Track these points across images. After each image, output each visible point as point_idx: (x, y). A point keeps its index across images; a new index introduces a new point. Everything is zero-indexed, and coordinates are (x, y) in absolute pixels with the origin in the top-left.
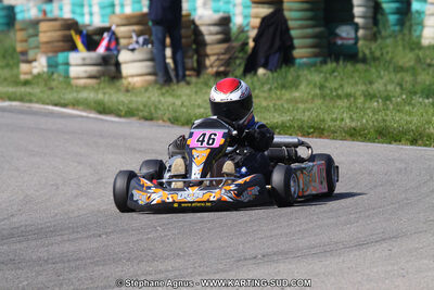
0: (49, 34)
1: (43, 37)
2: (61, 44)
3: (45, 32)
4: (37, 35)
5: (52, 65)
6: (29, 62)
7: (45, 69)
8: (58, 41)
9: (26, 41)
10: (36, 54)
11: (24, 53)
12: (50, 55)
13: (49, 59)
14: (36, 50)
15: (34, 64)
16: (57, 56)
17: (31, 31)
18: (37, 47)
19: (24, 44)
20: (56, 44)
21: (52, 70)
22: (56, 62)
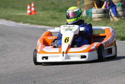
0: (87, 2)
1: (86, 3)
2: (92, 6)
3: (86, 1)
4: (83, 3)
5: (87, 14)
7: (85, 15)
8: (91, 5)
10: (83, 9)
12: (88, 10)
13: (87, 11)
15: (83, 13)
16: (89, 10)
17: (82, 1)
18: (84, 7)
19: (80, 6)
20: (90, 6)
22: (89, 12)
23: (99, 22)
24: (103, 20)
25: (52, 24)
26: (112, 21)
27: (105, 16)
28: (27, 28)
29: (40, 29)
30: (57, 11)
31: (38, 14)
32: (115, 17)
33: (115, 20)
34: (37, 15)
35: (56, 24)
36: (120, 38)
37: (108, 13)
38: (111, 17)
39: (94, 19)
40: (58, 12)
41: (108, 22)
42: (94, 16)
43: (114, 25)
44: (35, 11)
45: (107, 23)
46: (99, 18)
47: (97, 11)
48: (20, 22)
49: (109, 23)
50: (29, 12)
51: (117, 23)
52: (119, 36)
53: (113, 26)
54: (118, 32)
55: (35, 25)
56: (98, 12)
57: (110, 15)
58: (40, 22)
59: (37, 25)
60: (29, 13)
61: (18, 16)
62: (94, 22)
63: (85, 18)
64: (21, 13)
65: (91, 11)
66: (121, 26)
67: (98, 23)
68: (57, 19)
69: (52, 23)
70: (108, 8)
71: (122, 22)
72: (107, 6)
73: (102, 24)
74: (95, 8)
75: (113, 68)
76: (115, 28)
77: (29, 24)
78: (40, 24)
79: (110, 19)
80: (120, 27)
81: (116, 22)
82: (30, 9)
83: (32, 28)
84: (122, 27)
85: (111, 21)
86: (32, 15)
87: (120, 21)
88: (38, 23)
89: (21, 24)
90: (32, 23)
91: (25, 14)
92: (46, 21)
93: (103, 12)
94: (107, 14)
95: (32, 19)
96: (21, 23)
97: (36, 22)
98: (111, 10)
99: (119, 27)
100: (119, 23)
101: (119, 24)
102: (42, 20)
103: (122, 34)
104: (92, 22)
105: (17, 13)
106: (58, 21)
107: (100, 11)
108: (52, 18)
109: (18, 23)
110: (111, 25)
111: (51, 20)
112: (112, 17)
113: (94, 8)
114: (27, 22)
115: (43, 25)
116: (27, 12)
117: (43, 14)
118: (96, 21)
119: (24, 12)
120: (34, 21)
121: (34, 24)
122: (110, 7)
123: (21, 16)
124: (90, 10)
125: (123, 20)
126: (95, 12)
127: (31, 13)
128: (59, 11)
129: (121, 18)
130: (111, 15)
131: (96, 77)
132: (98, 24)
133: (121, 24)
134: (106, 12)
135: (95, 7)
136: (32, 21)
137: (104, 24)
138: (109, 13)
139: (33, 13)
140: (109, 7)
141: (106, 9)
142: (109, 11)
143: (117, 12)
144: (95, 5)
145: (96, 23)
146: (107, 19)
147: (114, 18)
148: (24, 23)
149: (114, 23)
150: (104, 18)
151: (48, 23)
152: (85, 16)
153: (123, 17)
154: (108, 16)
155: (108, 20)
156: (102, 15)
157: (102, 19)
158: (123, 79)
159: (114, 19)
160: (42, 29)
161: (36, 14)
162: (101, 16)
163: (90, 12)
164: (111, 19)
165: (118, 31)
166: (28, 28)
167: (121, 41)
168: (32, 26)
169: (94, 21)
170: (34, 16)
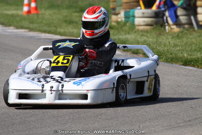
2: (135, 4)
5: (127, 17)
6: (117, 14)
7: (123, 19)
8: (133, 2)
9: (115, 2)
10: (120, 10)
11: (114, 9)
12: (128, 10)
13: (126, 13)
14: (121, 7)
15: (119, 16)
16: (129, 12)
18: (121, 6)
19: (115, 3)
20: (132, 4)
21: (127, 19)
22: (129, 15)
23: (147, 32)
24: (154, 29)
25: (65, 32)
26: (169, 32)
27: (156, 23)
28: (22, 37)
29: (44, 39)
30: (75, 10)
31: (42, 14)
32: (173, 25)
33: (173, 30)
34: (40, 16)
35: (72, 33)
36: (182, 61)
37: (163, 18)
38: (166, 24)
39: (137, 27)
40: (76, 12)
41: (162, 33)
42: (138, 21)
43: (173, 38)
44: (36, 8)
45: (160, 34)
46: (147, 25)
47: (143, 13)
48: (10, 25)
49: (164, 35)
50: (26, 9)
51: (178, 36)
52: (181, 58)
53: (170, 40)
54: (179, 50)
55: (36, 33)
56: (146, 15)
57: (165, 21)
58: (46, 28)
59: (38, 33)
60: (25, 12)
61: (8, 15)
62: (138, 32)
63: (122, 24)
64: (11, 11)
65: (134, 13)
66: (185, 40)
67: (145, 34)
68: (74, 24)
69: (66, 30)
70: (163, 9)
71: (187, 33)
72: (161, 6)
73: (152, 36)
74: (141, 9)
75: (169, 112)
76: (174, 44)
77: (27, 30)
78: (45, 32)
79: (165, 28)
80: (183, 42)
81: (175, 33)
82: (29, 5)
83: (31, 37)
84: (185, 42)
85: (167, 31)
86: (30, 15)
87: (182, 32)
88: (41, 28)
89: (11, 30)
90: (31, 30)
91: (20, 13)
92: (55, 26)
93: (153, 15)
94: (161, 19)
95: (32, 22)
96: (12, 28)
97: (38, 28)
98: (167, 14)
99: (179, 42)
100: (180, 35)
101: (181, 37)
102: (49, 25)
103: (185, 55)
104: (134, 31)
105: (6, 10)
106: (75, 28)
107: (148, 13)
108: (65, 21)
109: (7, 28)
110: (168, 38)
111: (65, 24)
112: (169, 25)
113: (139, 8)
114: (22, 28)
115: (49, 32)
116: (22, 9)
117: (50, 15)
118: (142, 31)
119: (17, 10)
120: (36, 25)
121: (35, 31)
122: (166, 7)
123: (12, 16)
124: (132, 11)
125: (187, 30)
126: (141, 15)
127: (29, 12)
128: (78, 10)
129: (184, 28)
130: (167, 22)
131: (141, 127)
132: (144, 36)
133: (183, 38)
134: (158, 15)
135: (140, 6)
136: (31, 26)
137: (155, 35)
138: (165, 18)
139: (33, 12)
140: (164, 7)
141: (159, 10)
142: (164, 15)
143: (177, 17)
144: (141, 3)
145: (141, 34)
146: (160, 27)
147: (173, 27)
148: (17, 28)
149: (172, 35)
150: (155, 26)
151: (59, 30)
152: (122, 21)
153: (186, 26)
154: (162, 22)
155: (163, 29)
156: (152, 21)
157: (152, 27)
158: (186, 131)
159: (171, 29)
160: (48, 40)
162: (150, 22)
163: (131, 14)
164: (167, 27)
165: (178, 48)
167: (183, 67)
168: (31, 34)
169: (138, 30)
170: (35, 17)
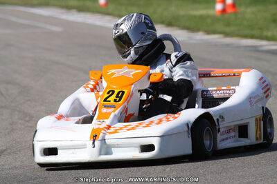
25: (274, 36)
29: (246, 47)
31: (241, 13)
34: (239, 16)
50: (219, 7)
58: (247, 32)
59: (237, 38)
60: (219, 11)
61: (195, 17)
64: (200, 11)
69: (275, 33)
78: (246, 37)
82: (223, 1)
83: (228, 45)
86: (226, 16)
89: (200, 36)
90: (227, 35)
91: (211, 12)
92: (260, 29)
95: (228, 24)
96: (201, 33)
97: (237, 32)
102: (251, 27)
109: (194, 34)
114: (214, 32)
115: (252, 37)
116: (214, 8)
117: (253, 13)
120: (233, 29)
121: (233, 36)
123: (201, 17)
127: (224, 11)
136: (228, 30)
139: (230, 10)
148: (208, 33)
151: (265, 33)
161: (236, 13)
166: (216, 45)
170: (232, 17)
